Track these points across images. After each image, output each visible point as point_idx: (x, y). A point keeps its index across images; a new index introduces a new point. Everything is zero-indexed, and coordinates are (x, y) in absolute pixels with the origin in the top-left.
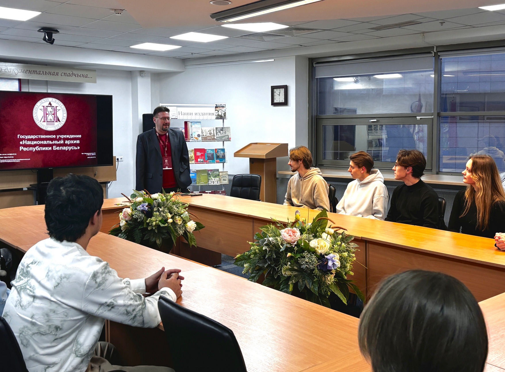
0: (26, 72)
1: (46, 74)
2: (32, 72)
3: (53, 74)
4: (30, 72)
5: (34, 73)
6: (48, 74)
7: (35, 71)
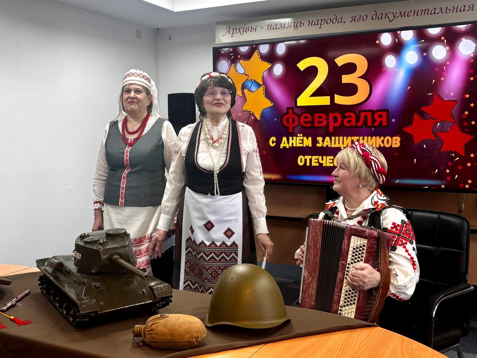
0: (409, 15)
1: (448, 11)
2: (420, 13)
3: (462, 9)
4: (416, 14)
5: (424, 15)
6: (451, 11)
7: (425, 10)
